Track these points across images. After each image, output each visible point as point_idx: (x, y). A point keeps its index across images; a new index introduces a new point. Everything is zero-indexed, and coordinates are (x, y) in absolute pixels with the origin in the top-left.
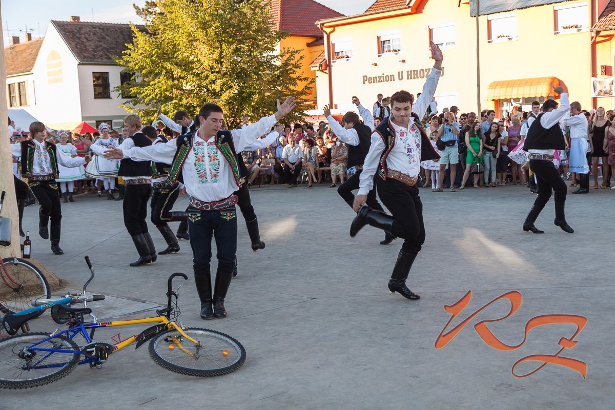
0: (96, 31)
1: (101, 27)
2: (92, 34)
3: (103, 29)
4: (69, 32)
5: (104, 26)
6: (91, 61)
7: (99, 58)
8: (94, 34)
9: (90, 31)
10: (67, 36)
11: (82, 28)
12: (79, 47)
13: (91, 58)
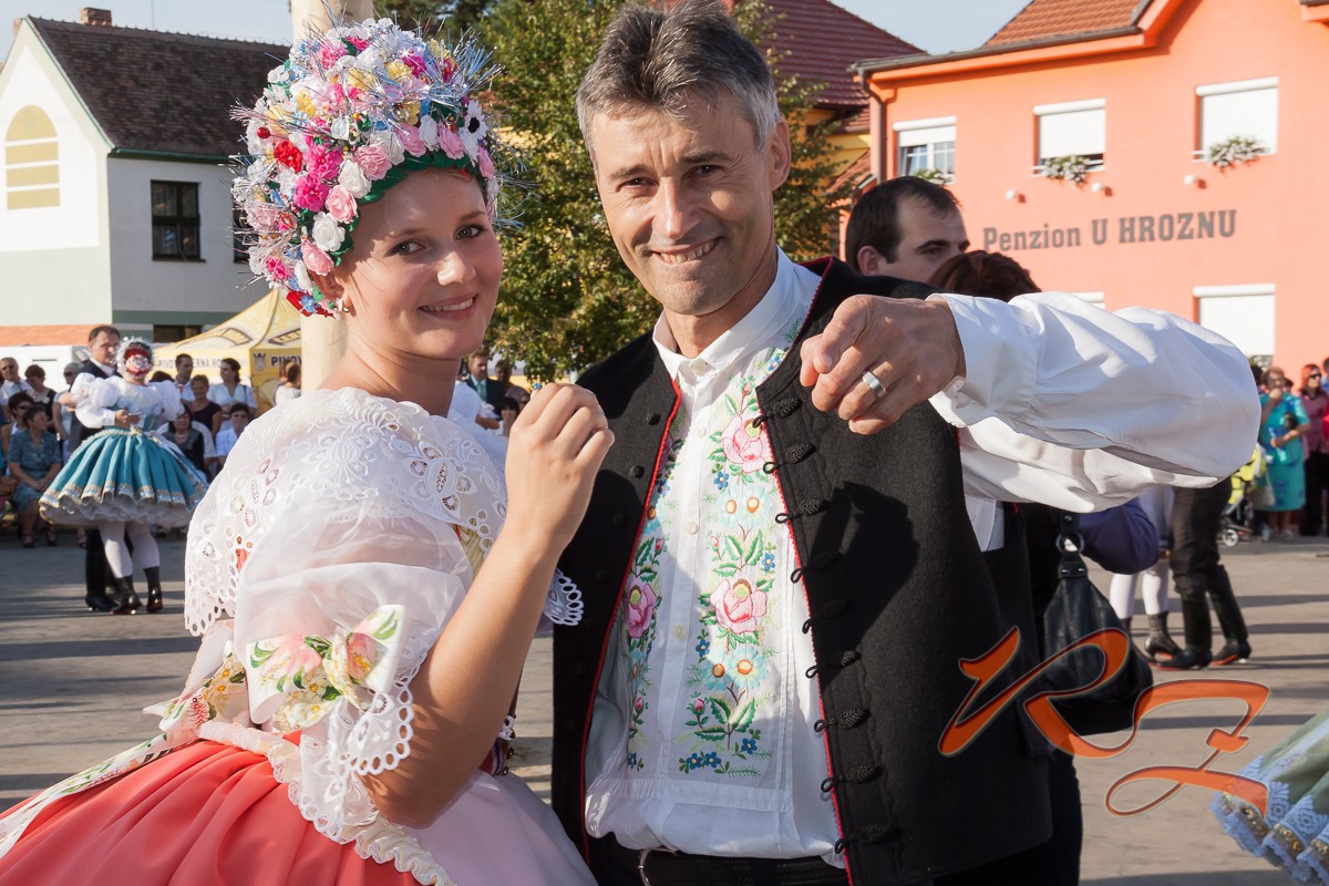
0: (161, 57)
1: (179, 48)
2: (150, 66)
3: (184, 54)
4: (82, 55)
5: (186, 44)
6: (148, 148)
7: (172, 139)
8: (158, 67)
9: (144, 57)
10: (77, 68)
11: (120, 46)
12: (111, 102)
13: (148, 138)
